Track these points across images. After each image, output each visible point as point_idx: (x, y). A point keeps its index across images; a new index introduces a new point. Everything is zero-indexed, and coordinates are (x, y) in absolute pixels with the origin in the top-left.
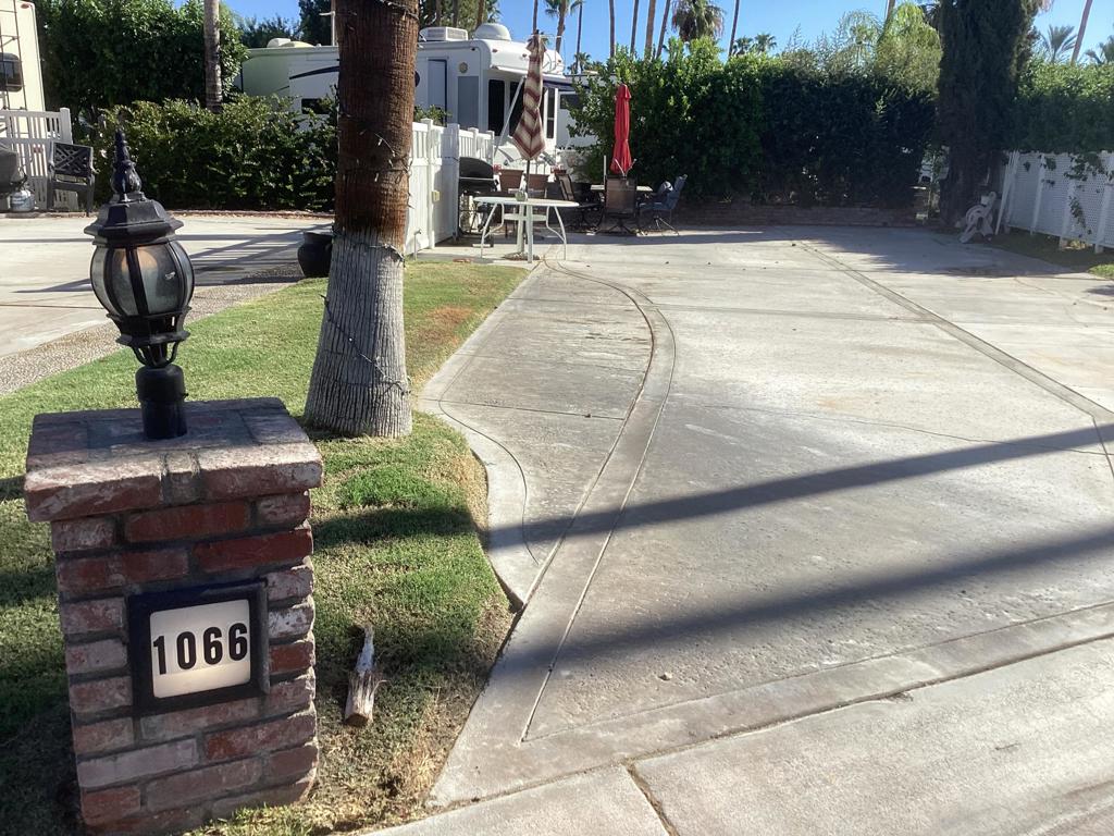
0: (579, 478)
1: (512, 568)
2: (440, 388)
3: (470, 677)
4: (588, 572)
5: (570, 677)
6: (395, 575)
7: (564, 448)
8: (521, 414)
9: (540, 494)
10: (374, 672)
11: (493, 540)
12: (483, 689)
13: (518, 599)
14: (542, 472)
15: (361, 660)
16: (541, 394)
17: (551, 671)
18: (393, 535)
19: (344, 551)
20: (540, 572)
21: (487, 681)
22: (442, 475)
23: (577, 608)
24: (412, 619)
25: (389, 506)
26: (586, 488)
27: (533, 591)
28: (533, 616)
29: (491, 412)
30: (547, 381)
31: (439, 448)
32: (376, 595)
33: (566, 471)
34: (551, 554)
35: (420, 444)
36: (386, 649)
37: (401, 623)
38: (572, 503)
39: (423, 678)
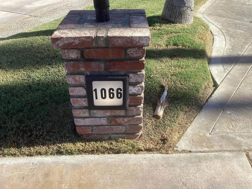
0: (244, 43)
1: (216, 72)
2: (204, 9)
3: (196, 108)
4: (242, 77)
5: (230, 114)
6: (178, 70)
7: (241, 32)
8: (228, 19)
9: (230, 47)
10: (165, 101)
11: (212, 61)
12: (199, 112)
13: (216, 82)
14: (232, 40)
15: (162, 96)
16: (236, 14)
17: (224, 110)
18: (180, 57)
19: (164, 60)
20: (226, 74)
21: (201, 110)
22: (199, 38)
23: (236, 89)
24: (180, 85)
25: (180, 47)
26: (246, 47)
27: (222, 81)
28: (221, 90)
29: (219, 18)
30: (239, 10)
31: (200, 29)
32: (171, 76)
33: (240, 40)
34: (230, 69)
35: (194, 27)
36: (170, 94)
37: (177, 86)
38: (241, 51)
39: (180, 106)
